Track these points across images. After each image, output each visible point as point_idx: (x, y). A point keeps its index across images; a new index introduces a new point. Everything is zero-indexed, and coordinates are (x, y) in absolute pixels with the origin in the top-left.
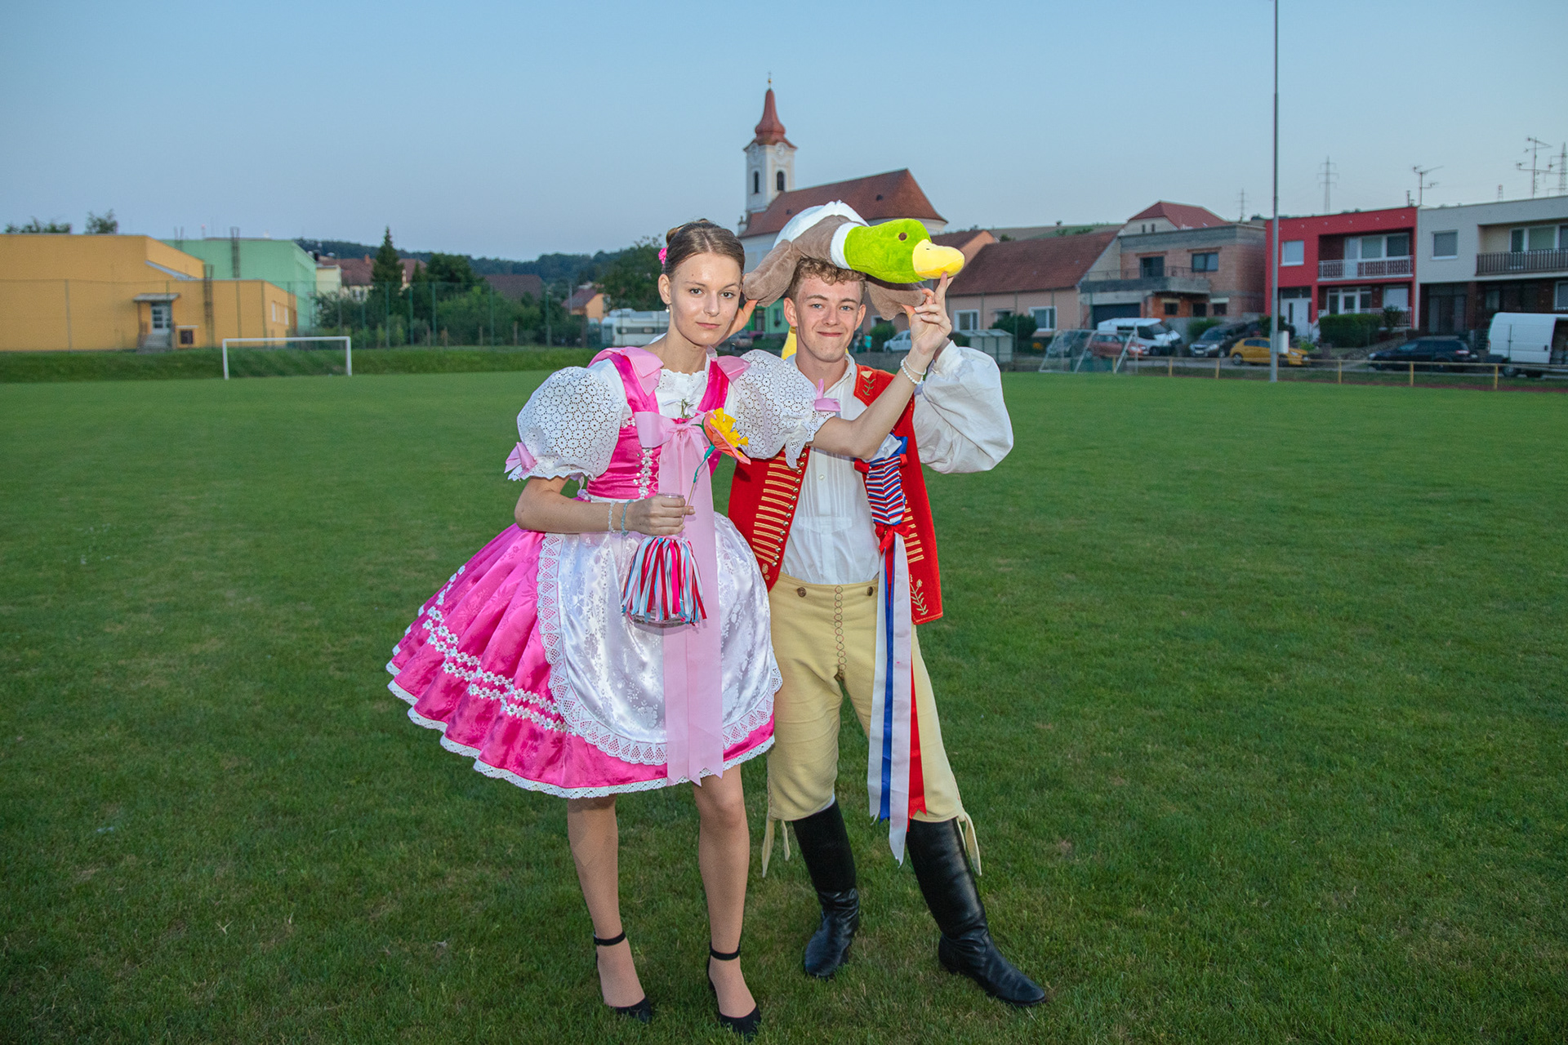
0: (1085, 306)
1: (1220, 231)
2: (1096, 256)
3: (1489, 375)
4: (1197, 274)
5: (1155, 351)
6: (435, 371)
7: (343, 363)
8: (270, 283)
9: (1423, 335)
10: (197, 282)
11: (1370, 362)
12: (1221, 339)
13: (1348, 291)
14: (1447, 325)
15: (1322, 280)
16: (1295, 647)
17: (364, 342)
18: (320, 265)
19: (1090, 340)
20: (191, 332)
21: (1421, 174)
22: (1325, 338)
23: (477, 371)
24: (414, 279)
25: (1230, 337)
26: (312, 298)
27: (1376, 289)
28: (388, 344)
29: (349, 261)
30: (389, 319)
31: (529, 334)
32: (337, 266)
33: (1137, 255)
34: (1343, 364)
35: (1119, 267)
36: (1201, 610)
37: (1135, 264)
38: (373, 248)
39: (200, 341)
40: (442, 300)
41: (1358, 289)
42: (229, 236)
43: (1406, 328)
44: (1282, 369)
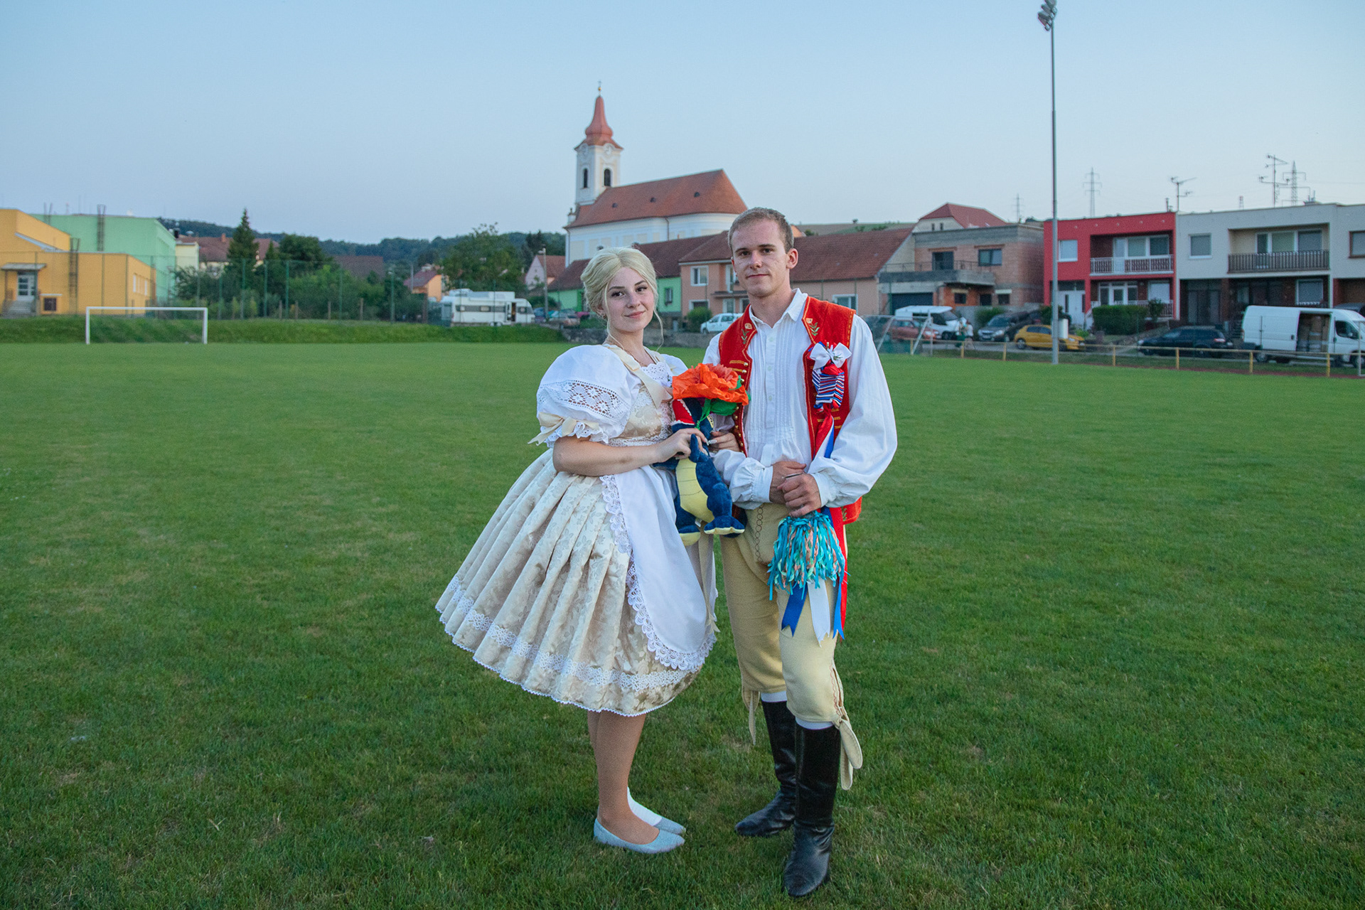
0: (883, 295)
1: (1003, 230)
2: (893, 251)
3: (1244, 361)
4: (983, 268)
5: (947, 335)
6: (285, 341)
7: (200, 331)
8: (132, 256)
9: (1184, 325)
10: (62, 253)
11: (1139, 347)
12: (1005, 326)
13: (1118, 285)
14: (1204, 316)
15: (1094, 274)
16: (1134, 584)
17: (220, 313)
18: (180, 242)
19: (889, 324)
20: (55, 300)
21: (1178, 184)
22: (1097, 327)
23: (324, 342)
24: (269, 257)
25: (1013, 324)
26: (171, 272)
27: (1142, 284)
28: (242, 316)
29: (206, 239)
30: (244, 292)
31: (373, 310)
32: (196, 243)
33: (929, 250)
34: (1116, 348)
35: (913, 261)
36: (1042, 554)
37: (928, 258)
38: (228, 229)
39: (62, 308)
40: (293, 277)
41: (1126, 283)
42: (95, 212)
43: (1168, 318)
44: (1062, 353)
